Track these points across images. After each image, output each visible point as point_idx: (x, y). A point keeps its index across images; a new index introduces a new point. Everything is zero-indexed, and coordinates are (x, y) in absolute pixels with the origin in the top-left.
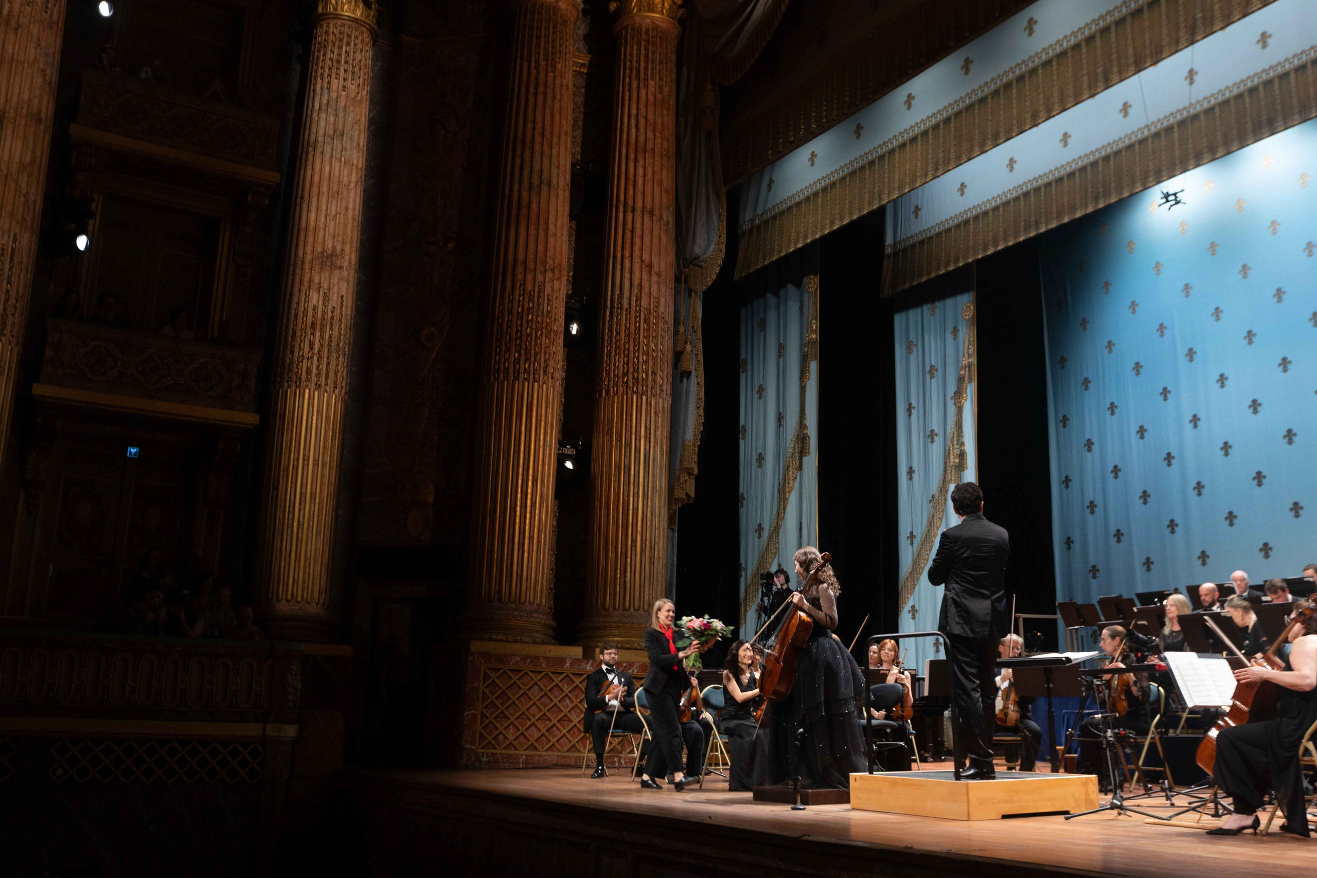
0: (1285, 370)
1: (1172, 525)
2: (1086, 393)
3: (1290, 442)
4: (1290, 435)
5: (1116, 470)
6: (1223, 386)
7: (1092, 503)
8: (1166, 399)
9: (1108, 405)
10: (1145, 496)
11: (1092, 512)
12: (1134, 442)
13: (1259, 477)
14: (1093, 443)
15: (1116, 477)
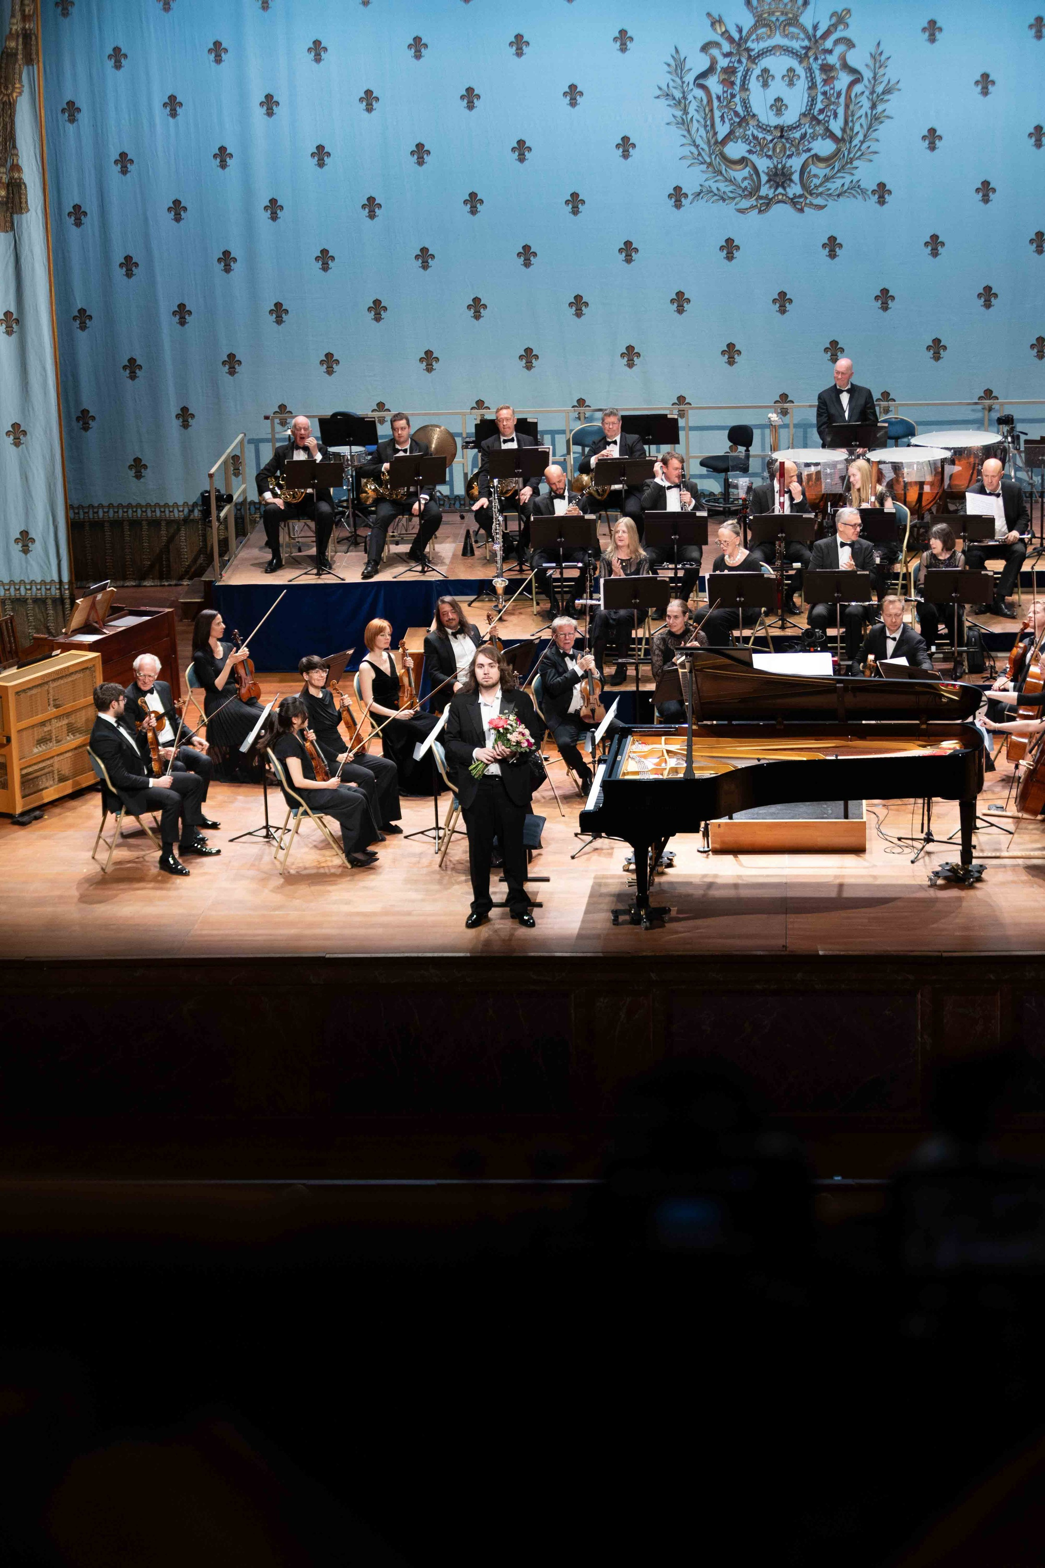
0: (418, 56)
1: (227, 259)
2: (65, 22)
3: (421, 162)
4: (420, 152)
5: (124, 161)
6: (318, 59)
7: (77, 207)
8: (218, 60)
9: (110, 51)
10: (177, 209)
11: (78, 223)
12: (158, 120)
13: (372, 206)
14: (79, 110)
15: (124, 171)
